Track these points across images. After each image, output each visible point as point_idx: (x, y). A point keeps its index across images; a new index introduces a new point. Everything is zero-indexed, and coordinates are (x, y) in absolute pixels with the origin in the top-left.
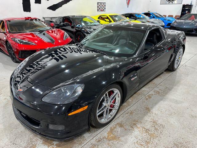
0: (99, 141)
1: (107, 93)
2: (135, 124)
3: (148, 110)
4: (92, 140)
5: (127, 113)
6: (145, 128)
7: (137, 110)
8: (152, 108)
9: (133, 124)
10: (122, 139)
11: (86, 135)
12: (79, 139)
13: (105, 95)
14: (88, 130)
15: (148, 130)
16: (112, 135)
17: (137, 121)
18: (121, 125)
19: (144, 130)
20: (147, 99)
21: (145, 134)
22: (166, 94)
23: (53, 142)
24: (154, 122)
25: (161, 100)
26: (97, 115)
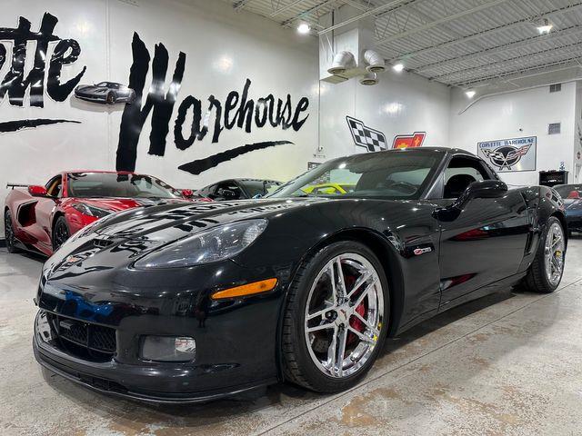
0: (313, 427)
1: (338, 260)
2: (438, 393)
3: (482, 364)
4: (289, 425)
5: (408, 369)
6: (477, 402)
7: (443, 364)
8: (494, 359)
9: (436, 393)
10: (402, 424)
11: (268, 413)
12: (243, 420)
13: (331, 265)
14: (275, 401)
15: (489, 405)
16: (359, 415)
17: (448, 387)
18: (390, 393)
19: (473, 405)
20: (473, 342)
21: (482, 416)
22: (535, 333)
23: (148, 426)
24: (507, 389)
25: (522, 344)
26: (307, 330)
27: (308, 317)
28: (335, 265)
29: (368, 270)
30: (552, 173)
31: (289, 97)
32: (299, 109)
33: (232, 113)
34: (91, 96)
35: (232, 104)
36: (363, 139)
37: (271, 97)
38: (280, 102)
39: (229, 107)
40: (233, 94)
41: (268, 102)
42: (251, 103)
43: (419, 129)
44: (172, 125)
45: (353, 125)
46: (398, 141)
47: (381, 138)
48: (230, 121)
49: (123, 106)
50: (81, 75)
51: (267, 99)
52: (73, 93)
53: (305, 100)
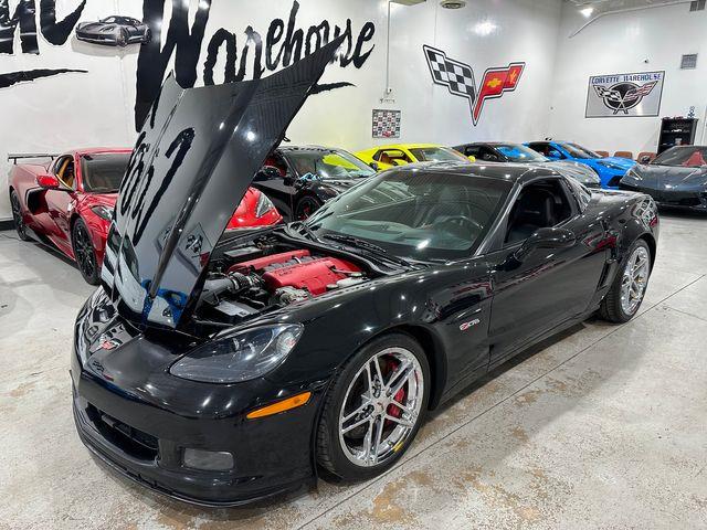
0: (345, 522)
1: (375, 358)
2: (469, 478)
3: (520, 436)
4: (322, 520)
5: (448, 445)
6: (504, 492)
7: (483, 437)
8: (534, 431)
9: (467, 478)
10: (424, 519)
11: (305, 504)
12: (280, 513)
13: (367, 366)
14: (312, 489)
15: (514, 496)
16: (389, 507)
17: (479, 470)
18: (423, 479)
19: (499, 495)
20: (520, 405)
21: (504, 509)
22: (588, 392)
23: (193, 519)
24: (539, 474)
25: (570, 408)
26: (342, 431)
27: (343, 420)
28: (373, 364)
29: (408, 359)
30: (679, 121)
31: (349, 22)
32: (362, 39)
33: (276, 48)
34: (96, 36)
35: (276, 36)
36: (444, 75)
37: (325, 24)
38: (338, 30)
39: (271, 41)
40: (277, 23)
41: (322, 32)
42: (300, 32)
43: (517, 59)
44: (200, 68)
45: (432, 56)
46: (489, 76)
47: (467, 73)
48: (274, 58)
49: (138, 47)
50: (81, 8)
51: (321, 27)
52: (73, 33)
53: (370, 26)
